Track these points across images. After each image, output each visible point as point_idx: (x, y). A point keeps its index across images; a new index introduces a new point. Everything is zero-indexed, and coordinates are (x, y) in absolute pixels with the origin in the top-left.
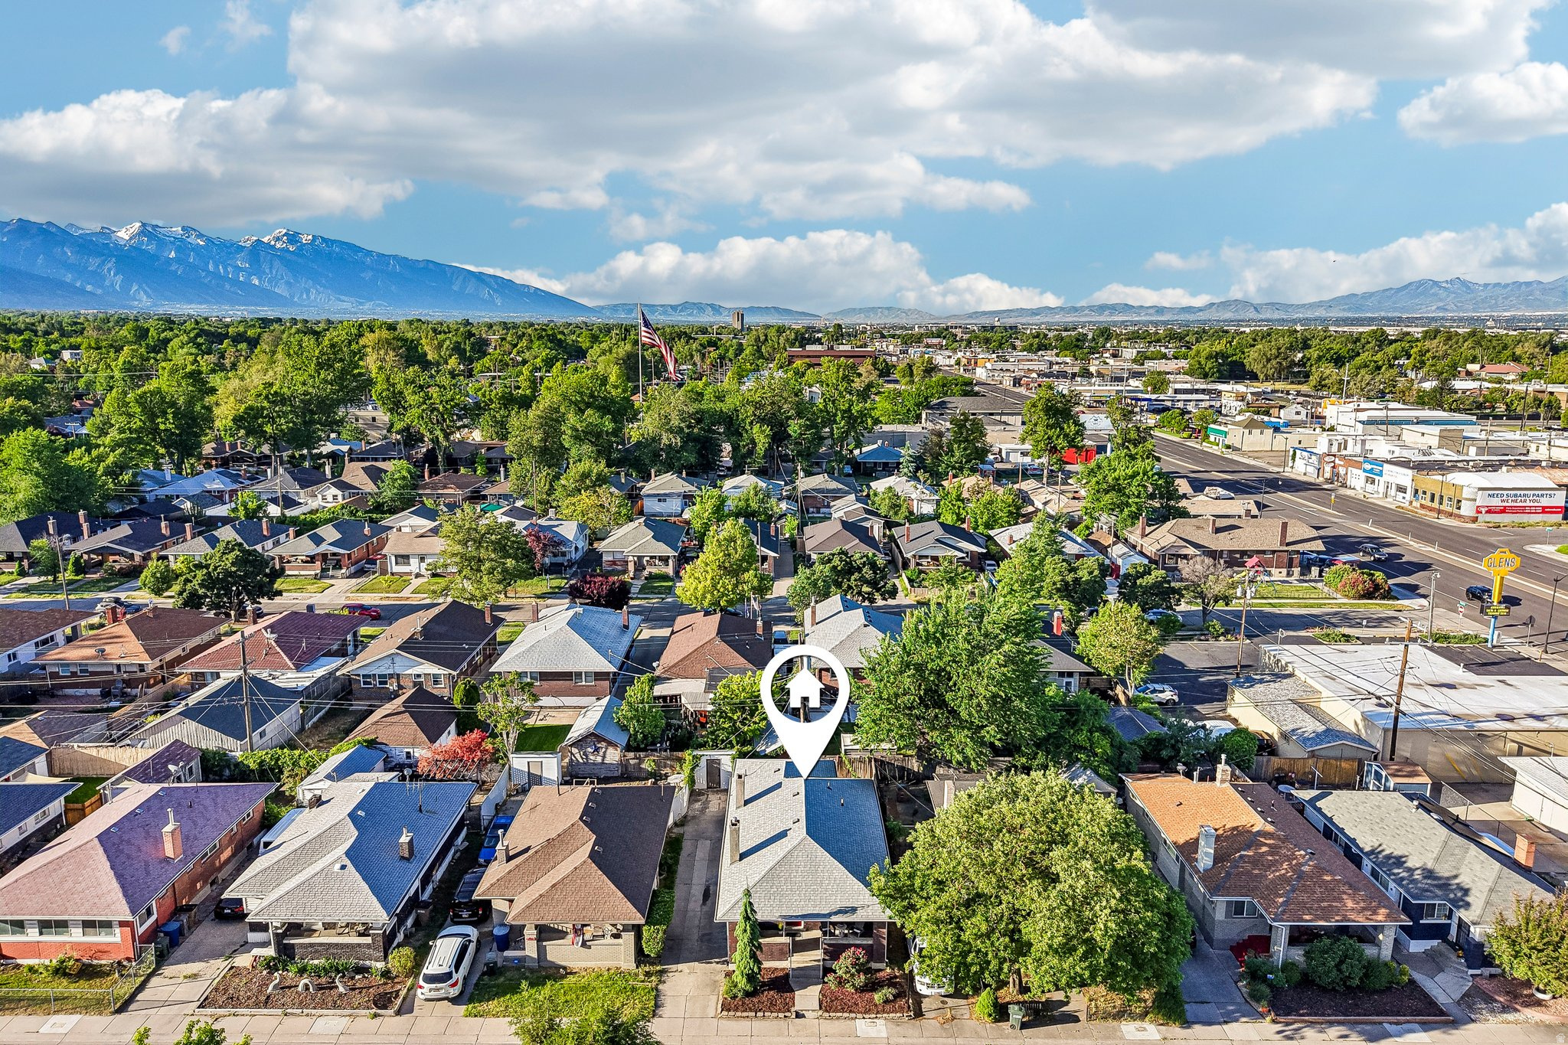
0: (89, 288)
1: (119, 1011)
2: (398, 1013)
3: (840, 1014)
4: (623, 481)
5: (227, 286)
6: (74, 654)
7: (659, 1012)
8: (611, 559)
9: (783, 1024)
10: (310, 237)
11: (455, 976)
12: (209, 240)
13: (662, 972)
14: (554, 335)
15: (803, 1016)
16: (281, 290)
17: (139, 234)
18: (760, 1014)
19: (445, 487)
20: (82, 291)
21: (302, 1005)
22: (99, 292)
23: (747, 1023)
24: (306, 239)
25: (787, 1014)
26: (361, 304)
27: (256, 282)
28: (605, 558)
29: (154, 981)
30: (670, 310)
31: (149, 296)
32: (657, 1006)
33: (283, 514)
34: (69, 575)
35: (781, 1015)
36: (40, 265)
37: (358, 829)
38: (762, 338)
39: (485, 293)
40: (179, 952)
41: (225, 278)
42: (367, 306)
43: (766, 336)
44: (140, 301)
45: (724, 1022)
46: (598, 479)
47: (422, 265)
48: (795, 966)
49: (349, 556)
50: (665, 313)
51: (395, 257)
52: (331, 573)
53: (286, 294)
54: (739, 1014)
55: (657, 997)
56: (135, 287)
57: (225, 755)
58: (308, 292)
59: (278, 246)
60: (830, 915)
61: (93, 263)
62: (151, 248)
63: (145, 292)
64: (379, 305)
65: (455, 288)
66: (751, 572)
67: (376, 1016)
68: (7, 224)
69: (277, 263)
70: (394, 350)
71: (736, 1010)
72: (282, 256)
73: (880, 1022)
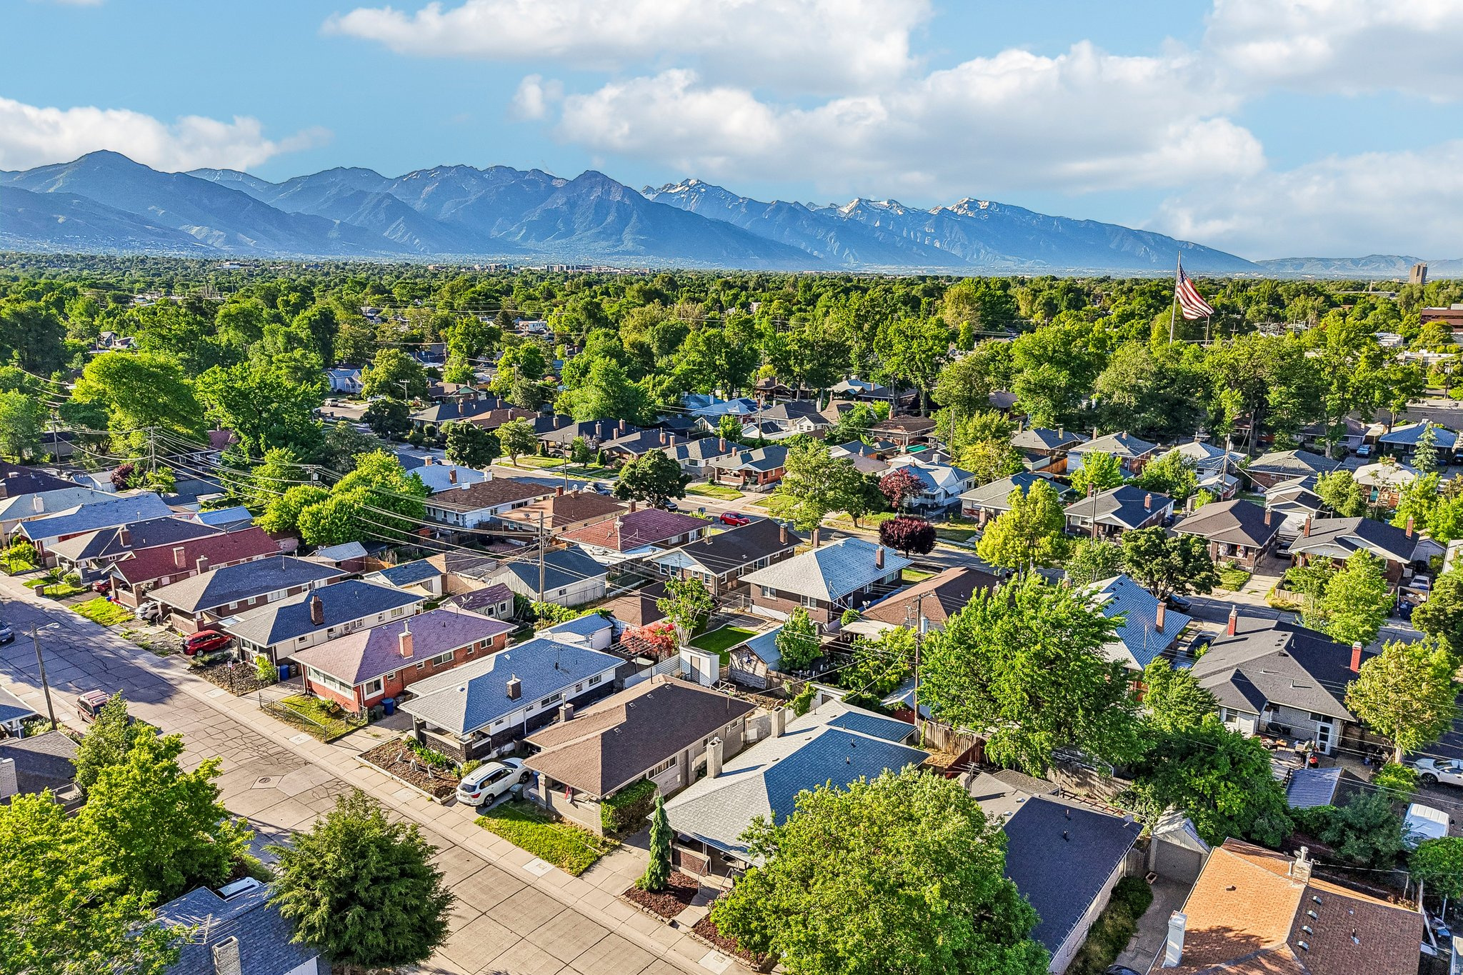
0: (816, 253)
1: (328, 742)
2: (444, 804)
3: (702, 939)
4: (1060, 436)
5: (915, 248)
6: (517, 515)
7: (585, 875)
8: (970, 507)
9: (656, 924)
10: (987, 204)
11: (478, 791)
12: (906, 209)
13: (616, 848)
14: (1158, 292)
15: (677, 927)
16: (957, 252)
17: (856, 208)
18: (646, 909)
19: (896, 428)
20: (810, 256)
21: (403, 776)
22: (821, 256)
23: (630, 911)
24: (983, 205)
25: (665, 919)
26: (1023, 262)
27: (938, 245)
28: (964, 506)
29: (361, 731)
30: (1349, 263)
31: (856, 259)
32: (586, 870)
33: (761, 436)
34: (595, 465)
35: (660, 917)
36: (787, 238)
37: (496, 666)
38: (1417, 295)
39: (1141, 250)
40: (388, 720)
41: (915, 243)
42: (1028, 264)
43: (1422, 292)
44: (849, 263)
45: (618, 903)
46: (997, 430)
47: (1083, 225)
48: (707, 884)
49: (765, 475)
50: (1342, 267)
51: (1059, 219)
52: (748, 487)
53: (960, 255)
54: (632, 902)
55: (594, 863)
56: (847, 252)
57: (527, 601)
58: (978, 251)
59: (960, 212)
60: (732, 848)
61: (820, 234)
62: (863, 219)
63: (853, 255)
64: (1038, 263)
65: (1113, 246)
66: (1048, 537)
67: (432, 800)
68: (769, 205)
69: (956, 228)
70: (971, 305)
71: (633, 899)
72: (963, 222)
73: (729, 961)
